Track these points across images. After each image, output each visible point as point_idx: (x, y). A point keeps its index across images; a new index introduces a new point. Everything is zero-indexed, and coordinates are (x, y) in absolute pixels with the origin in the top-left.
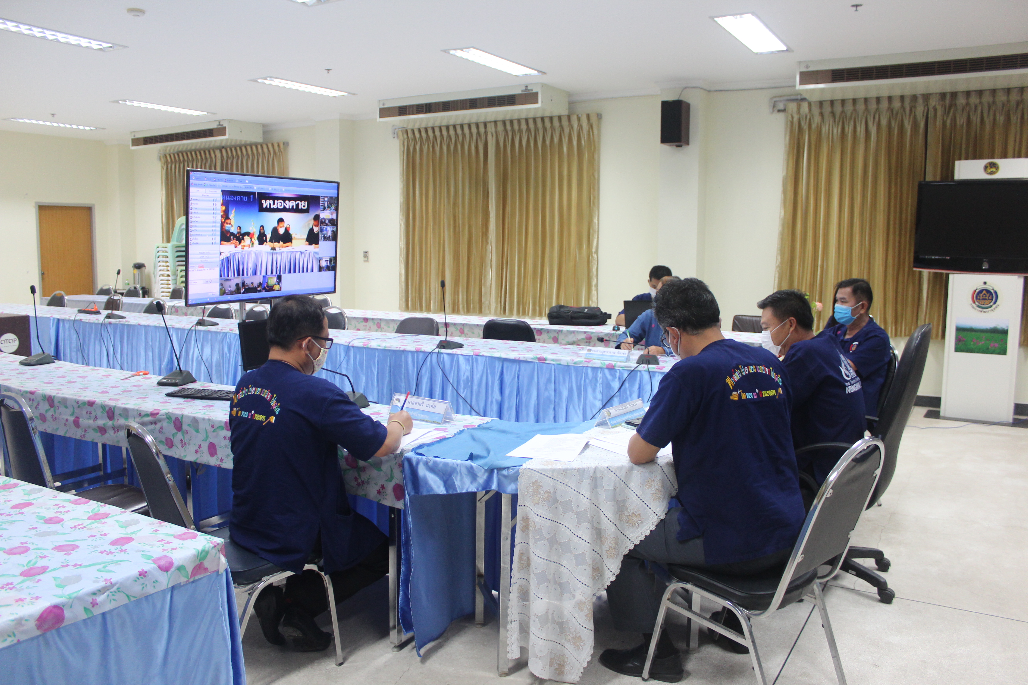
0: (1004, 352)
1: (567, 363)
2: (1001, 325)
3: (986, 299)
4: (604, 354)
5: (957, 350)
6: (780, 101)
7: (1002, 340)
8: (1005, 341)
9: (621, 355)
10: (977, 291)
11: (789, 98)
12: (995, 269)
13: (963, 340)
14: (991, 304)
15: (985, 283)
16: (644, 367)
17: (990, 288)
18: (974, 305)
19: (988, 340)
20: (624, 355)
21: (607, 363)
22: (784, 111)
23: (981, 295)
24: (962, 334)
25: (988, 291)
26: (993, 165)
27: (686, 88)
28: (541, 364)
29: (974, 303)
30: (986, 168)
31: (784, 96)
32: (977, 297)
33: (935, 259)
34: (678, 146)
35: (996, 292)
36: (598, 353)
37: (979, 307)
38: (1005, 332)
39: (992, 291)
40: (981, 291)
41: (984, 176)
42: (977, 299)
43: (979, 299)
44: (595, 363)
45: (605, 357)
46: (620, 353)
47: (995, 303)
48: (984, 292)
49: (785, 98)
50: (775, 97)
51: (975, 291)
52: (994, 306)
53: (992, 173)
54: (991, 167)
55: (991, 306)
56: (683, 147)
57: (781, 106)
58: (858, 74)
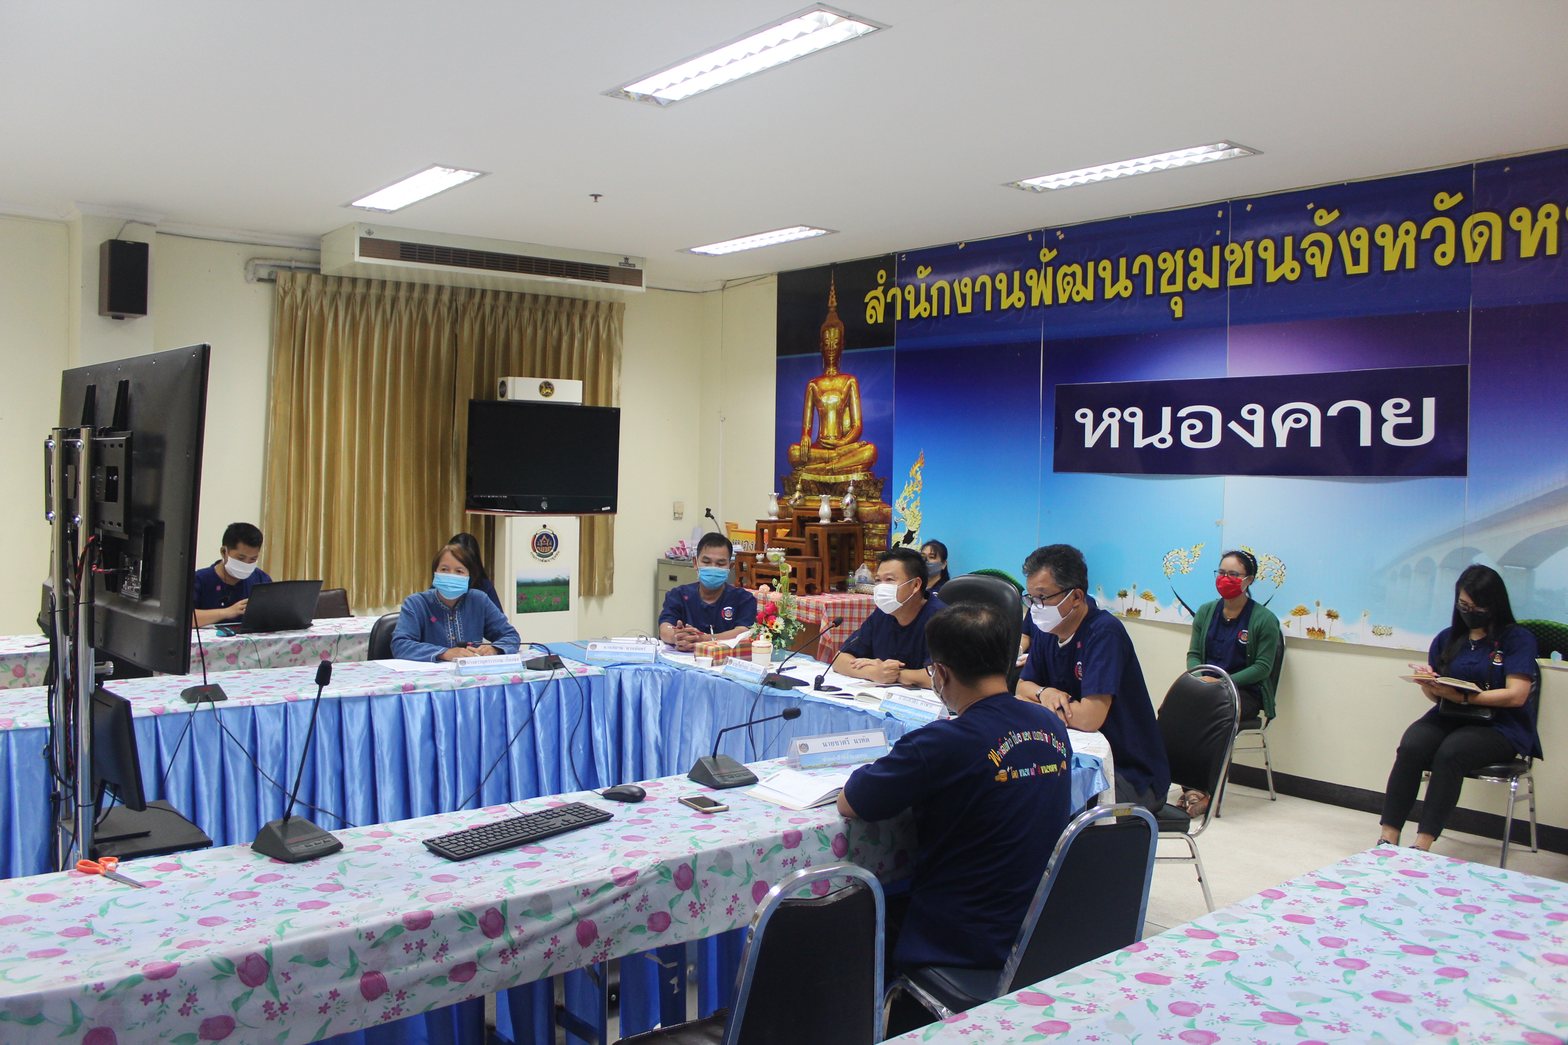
0: (566, 607)
1: (452, 687)
2: (562, 576)
3: (546, 546)
4: (486, 664)
5: (519, 611)
6: (262, 265)
7: (564, 593)
8: (566, 594)
9: (512, 662)
10: (537, 536)
11: (278, 263)
12: (555, 510)
13: (526, 598)
14: (552, 551)
15: (545, 526)
16: (562, 674)
17: (550, 533)
18: (534, 553)
19: (551, 595)
20: (517, 662)
21: (510, 676)
22: (272, 281)
23: (541, 541)
24: (525, 590)
25: (548, 536)
26: (548, 385)
27: (132, 221)
28: (408, 695)
29: (535, 551)
30: (541, 388)
31: (271, 259)
32: (537, 543)
33: (491, 498)
34: (114, 317)
35: (556, 537)
36: (477, 665)
37: (539, 555)
38: (565, 584)
39: (552, 535)
40: (541, 537)
41: (539, 398)
42: (537, 546)
43: (540, 546)
44: (493, 680)
45: (490, 669)
46: (510, 660)
47: (555, 550)
48: (544, 537)
49: (272, 262)
50: (258, 258)
51: (535, 536)
52: (555, 553)
53: (547, 395)
54: (546, 388)
55: (552, 554)
56: (126, 319)
57: (264, 273)
58: (415, 252)
